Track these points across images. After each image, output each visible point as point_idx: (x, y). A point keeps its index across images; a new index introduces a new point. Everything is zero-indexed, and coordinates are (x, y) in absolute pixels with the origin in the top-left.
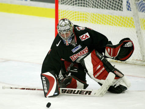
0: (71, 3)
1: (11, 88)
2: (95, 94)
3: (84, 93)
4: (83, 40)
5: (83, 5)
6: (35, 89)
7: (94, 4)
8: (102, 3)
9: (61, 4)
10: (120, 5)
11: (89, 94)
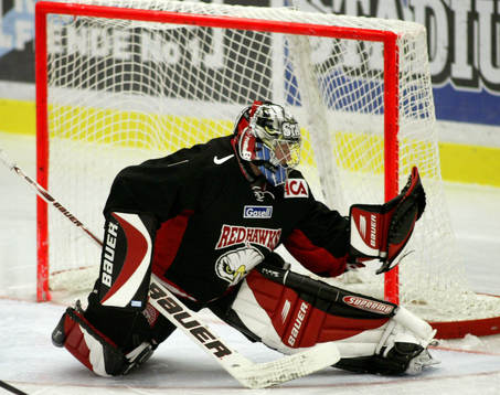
0: (92, 81)
1: (16, 169)
2: (235, 366)
3: (207, 338)
4: (292, 195)
5: (132, 82)
6: (79, 224)
7: (172, 81)
8: (198, 78)
9: (57, 83)
10: (260, 84)
11: (216, 354)
